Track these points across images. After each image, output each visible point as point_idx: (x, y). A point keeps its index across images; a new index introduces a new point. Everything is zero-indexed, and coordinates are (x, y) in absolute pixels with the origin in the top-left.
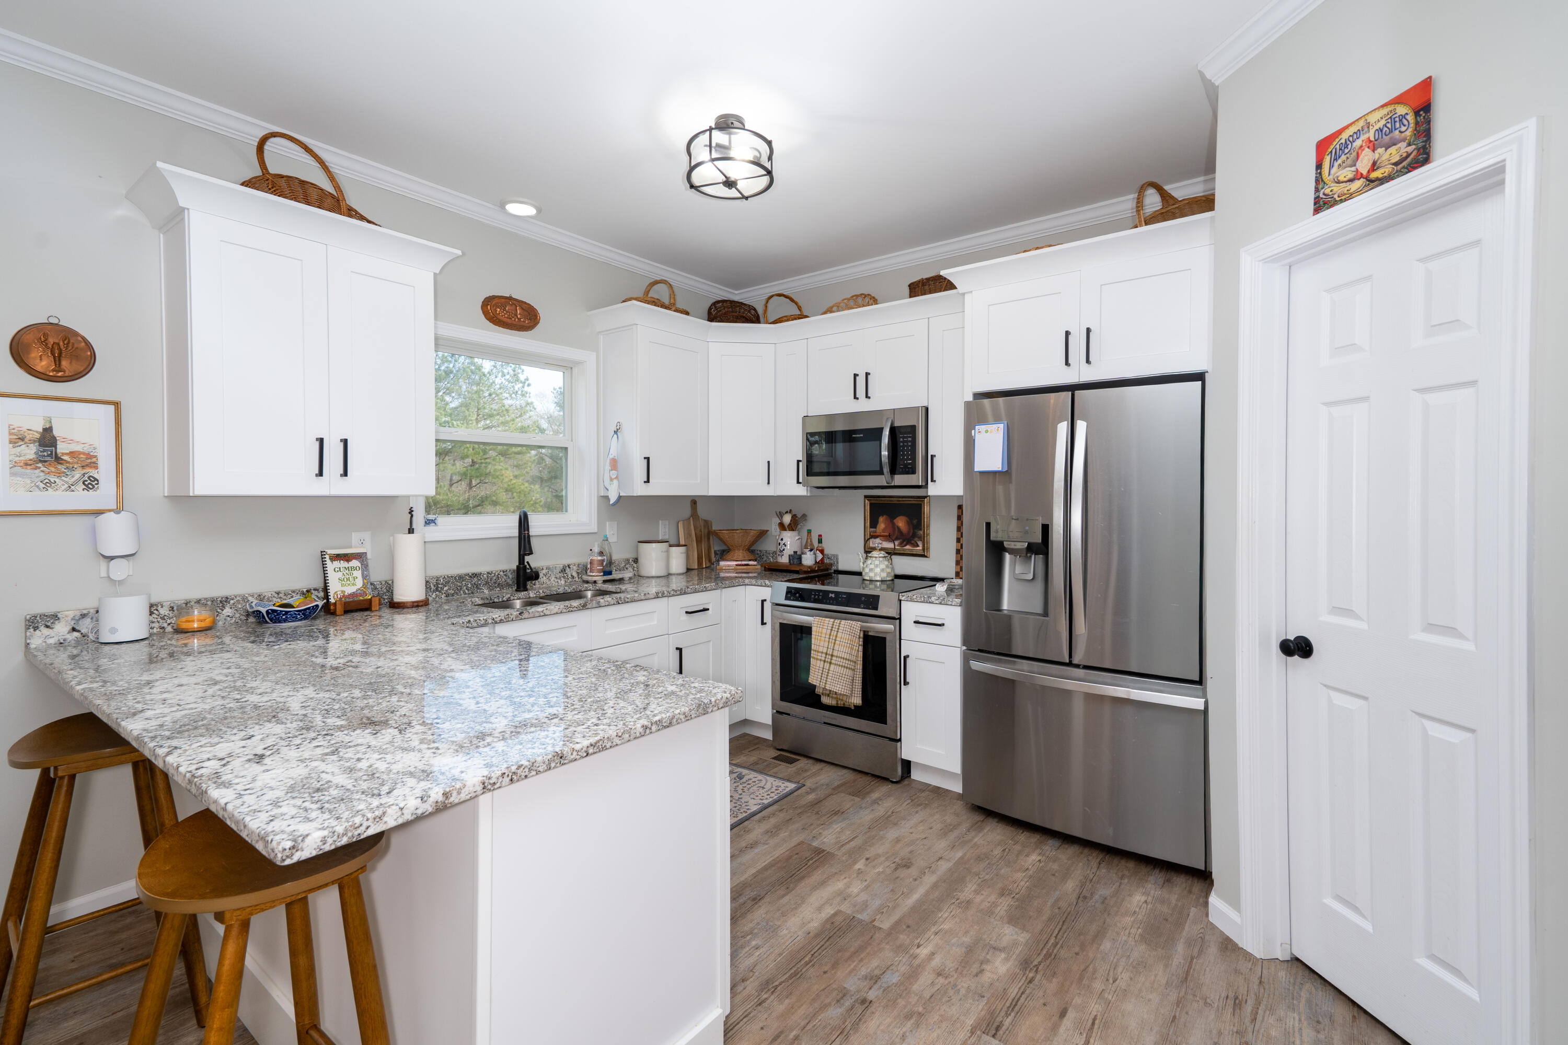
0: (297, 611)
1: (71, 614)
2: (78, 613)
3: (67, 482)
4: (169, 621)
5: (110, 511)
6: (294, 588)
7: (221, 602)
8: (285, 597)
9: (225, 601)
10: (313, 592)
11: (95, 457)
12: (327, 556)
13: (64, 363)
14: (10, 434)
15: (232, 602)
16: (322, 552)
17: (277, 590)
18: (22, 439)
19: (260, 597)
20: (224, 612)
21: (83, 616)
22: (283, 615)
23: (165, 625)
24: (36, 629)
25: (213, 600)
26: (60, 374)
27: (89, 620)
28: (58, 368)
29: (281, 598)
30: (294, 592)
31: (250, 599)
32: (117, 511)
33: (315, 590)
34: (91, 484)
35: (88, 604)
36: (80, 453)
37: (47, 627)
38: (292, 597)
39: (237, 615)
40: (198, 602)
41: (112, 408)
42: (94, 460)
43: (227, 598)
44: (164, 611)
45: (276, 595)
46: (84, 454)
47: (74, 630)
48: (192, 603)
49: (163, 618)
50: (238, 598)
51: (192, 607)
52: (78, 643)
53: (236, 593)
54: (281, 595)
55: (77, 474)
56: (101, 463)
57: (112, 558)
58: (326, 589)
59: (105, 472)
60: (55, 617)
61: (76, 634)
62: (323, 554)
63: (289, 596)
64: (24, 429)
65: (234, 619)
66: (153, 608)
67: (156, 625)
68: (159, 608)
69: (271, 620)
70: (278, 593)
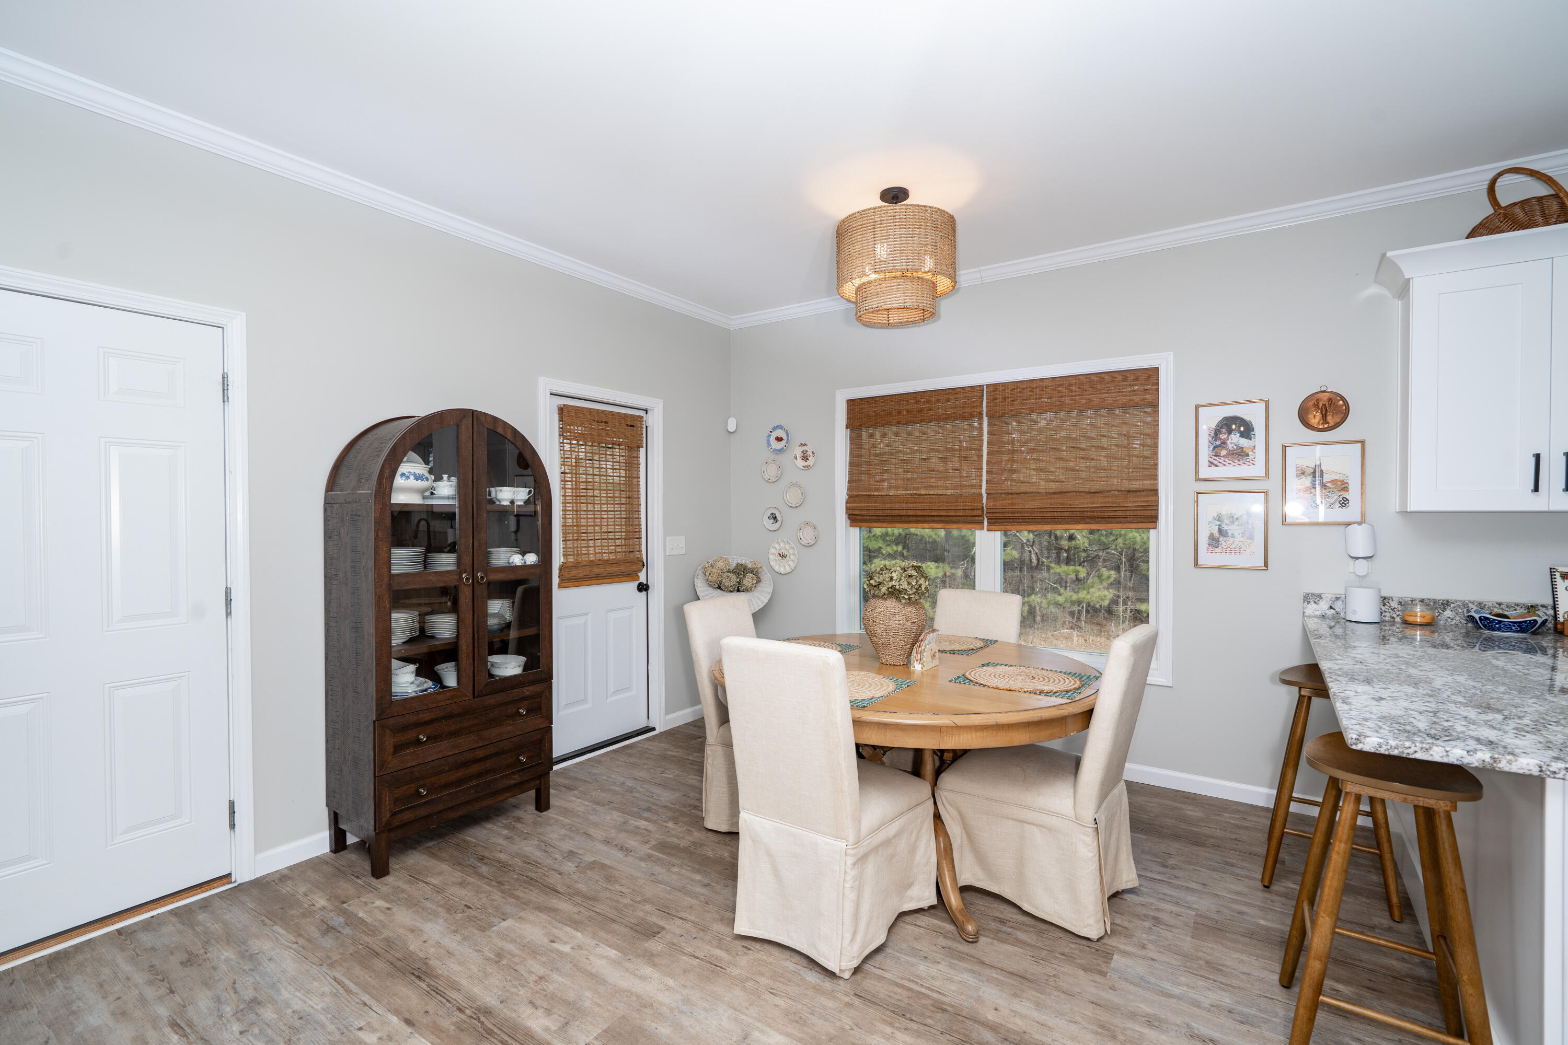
0: (1511, 622)
1: (1330, 596)
2: (1334, 596)
3: (1329, 502)
4: (1398, 613)
5: (1354, 523)
6: (1518, 601)
7: (1442, 604)
8: (1507, 609)
9: (1446, 604)
10: (1541, 608)
11: (1347, 483)
12: (1558, 575)
13: (1329, 418)
14: (1297, 470)
15: (1452, 605)
16: (1551, 569)
17: (1500, 601)
18: (1303, 473)
19: (1481, 605)
20: (1445, 613)
21: (1337, 599)
22: (1497, 624)
23: (1395, 616)
24: (1309, 603)
25: (1435, 602)
26: (1326, 426)
27: (1341, 602)
28: (1326, 422)
29: (1502, 609)
30: (1518, 605)
31: (1470, 605)
32: (1360, 523)
33: (1543, 606)
34: (1344, 503)
35: (1340, 591)
36: (1337, 481)
37: (1315, 602)
38: (1515, 610)
39: (1458, 618)
40: (1422, 601)
41: (1359, 445)
42: (1346, 485)
43: (1448, 601)
44: (1394, 604)
45: (1498, 606)
46: (1340, 481)
47: (1331, 608)
48: (1417, 602)
49: (1393, 610)
50: (1458, 603)
51: (1416, 605)
52: (1334, 618)
53: (1458, 598)
54: (1502, 606)
55: (1336, 496)
56: (1351, 487)
57: (1357, 558)
58: (1555, 608)
59: (1353, 494)
60: (1320, 596)
61: (1332, 611)
62: (1552, 571)
63: (1512, 609)
64: (1304, 467)
65: (1454, 621)
66: (1385, 600)
67: (1388, 614)
68: (1390, 601)
69: (1485, 626)
70: (1500, 604)
